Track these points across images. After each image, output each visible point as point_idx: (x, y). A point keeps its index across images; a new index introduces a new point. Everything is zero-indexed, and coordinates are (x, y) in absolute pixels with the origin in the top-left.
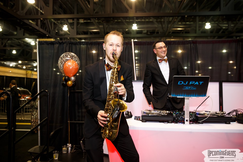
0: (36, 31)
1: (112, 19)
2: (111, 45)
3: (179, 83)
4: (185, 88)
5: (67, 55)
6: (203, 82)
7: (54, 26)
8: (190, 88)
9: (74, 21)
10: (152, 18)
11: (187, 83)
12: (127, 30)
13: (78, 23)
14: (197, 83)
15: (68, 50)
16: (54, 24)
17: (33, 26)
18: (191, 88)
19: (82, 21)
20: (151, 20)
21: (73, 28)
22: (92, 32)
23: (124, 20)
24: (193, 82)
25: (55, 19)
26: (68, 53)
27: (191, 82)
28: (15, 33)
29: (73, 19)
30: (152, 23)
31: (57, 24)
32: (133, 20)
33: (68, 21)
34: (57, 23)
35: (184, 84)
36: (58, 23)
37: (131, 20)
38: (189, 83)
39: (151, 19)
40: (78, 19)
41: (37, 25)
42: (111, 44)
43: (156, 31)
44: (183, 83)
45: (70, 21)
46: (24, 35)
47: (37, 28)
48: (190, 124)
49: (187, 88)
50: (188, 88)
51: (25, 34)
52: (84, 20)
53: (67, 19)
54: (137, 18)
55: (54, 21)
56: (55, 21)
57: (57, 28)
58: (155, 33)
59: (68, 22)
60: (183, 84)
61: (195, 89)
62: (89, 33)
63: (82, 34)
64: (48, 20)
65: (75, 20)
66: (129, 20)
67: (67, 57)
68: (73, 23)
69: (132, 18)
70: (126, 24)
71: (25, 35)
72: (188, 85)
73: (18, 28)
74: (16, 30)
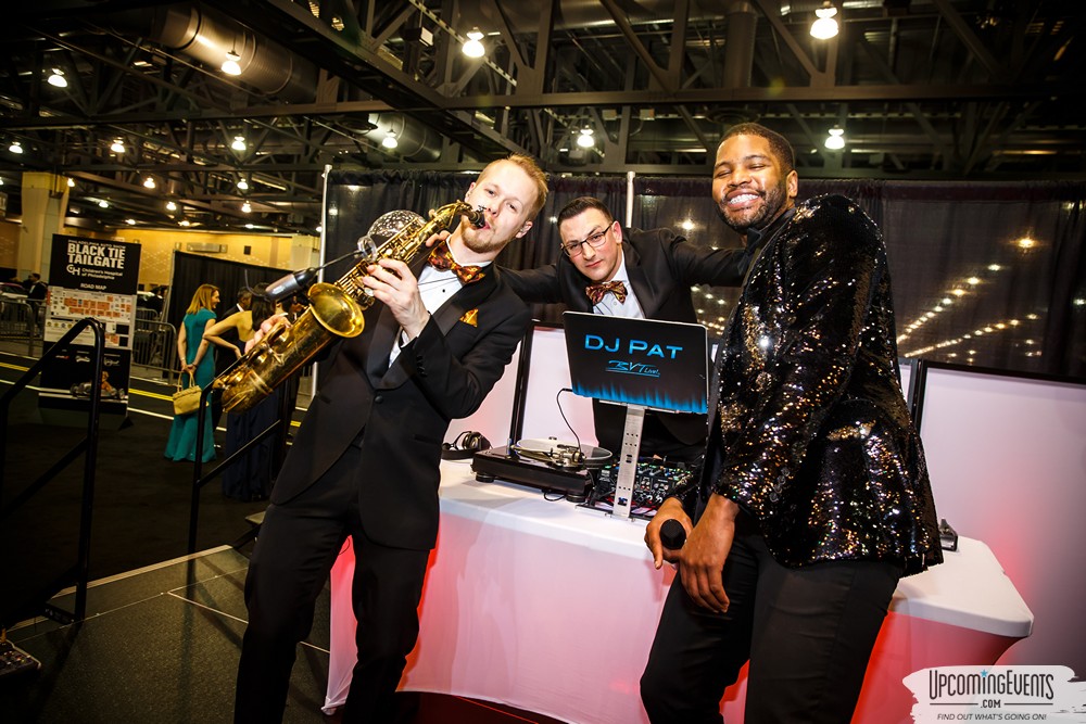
0: (494, 147)
1: (746, 107)
2: (491, 192)
3: (587, 342)
4: (615, 365)
5: (396, 220)
6: (681, 349)
7: (555, 132)
8: (636, 369)
9: (620, 117)
10: (911, 105)
11: (617, 345)
12: (814, 151)
13: (634, 123)
14: (656, 350)
15: (410, 205)
16: (557, 125)
17: (483, 130)
18: (639, 368)
19: (647, 116)
20: (908, 115)
21: (615, 141)
22: (688, 156)
23: (802, 115)
24: (642, 346)
25: (560, 109)
26: (401, 215)
27: (635, 345)
28: (437, 154)
29: (618, 108)
30: (912, 125)
31: (565, 124)
32: (838, 114)
33: (600, 115)
34: (564, 120)
35: (607, 347)
36: (569, 122)
37: (827, 116)
38: (624, 346)
39: (908, 111)
40: (636, 108)
41: (498, 127)
42: (493, 189)
43: (935, 161)
44: (605, 344)
45: (609, 115)
46: (460, 160)
47: (496, 137)
48: (632, 515)
49: (622, 367)
50: (628, 367)
51: (465, 156)
52: (655, 114)
53: (599, 108)
54: (855, 106)
55: (555, 116)
56: (559, 114)
57: (565, 137)
58: (932, 168)
59: (602, 120)
60: (604, 347)
61: (654, 373)
62: (675, 159)
63: (654, 162)
64: (537, 113)
65: (626, 110)
66: (823, 115)
67: (394, 226)
68: (618, 121)
69: (831, 105)
70: (805, 127)
71: (464, 162)
72: (623, 354)
73: (446, 140)
74: (439, 146)
